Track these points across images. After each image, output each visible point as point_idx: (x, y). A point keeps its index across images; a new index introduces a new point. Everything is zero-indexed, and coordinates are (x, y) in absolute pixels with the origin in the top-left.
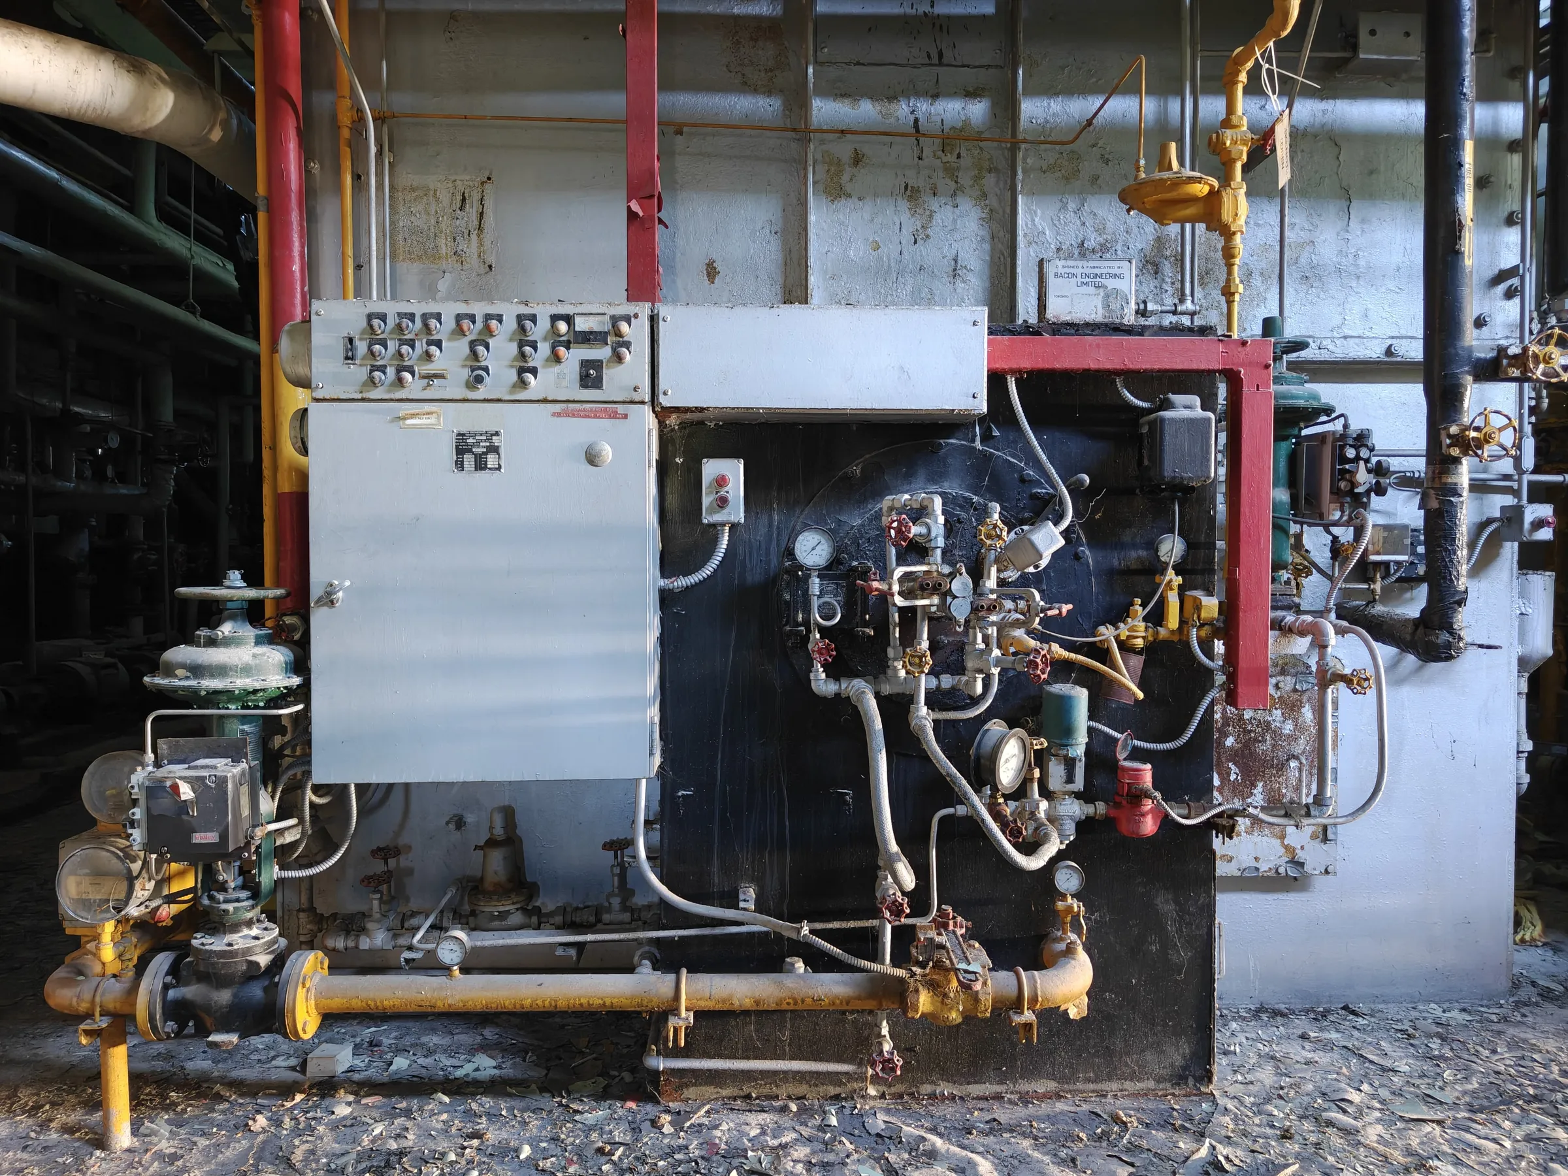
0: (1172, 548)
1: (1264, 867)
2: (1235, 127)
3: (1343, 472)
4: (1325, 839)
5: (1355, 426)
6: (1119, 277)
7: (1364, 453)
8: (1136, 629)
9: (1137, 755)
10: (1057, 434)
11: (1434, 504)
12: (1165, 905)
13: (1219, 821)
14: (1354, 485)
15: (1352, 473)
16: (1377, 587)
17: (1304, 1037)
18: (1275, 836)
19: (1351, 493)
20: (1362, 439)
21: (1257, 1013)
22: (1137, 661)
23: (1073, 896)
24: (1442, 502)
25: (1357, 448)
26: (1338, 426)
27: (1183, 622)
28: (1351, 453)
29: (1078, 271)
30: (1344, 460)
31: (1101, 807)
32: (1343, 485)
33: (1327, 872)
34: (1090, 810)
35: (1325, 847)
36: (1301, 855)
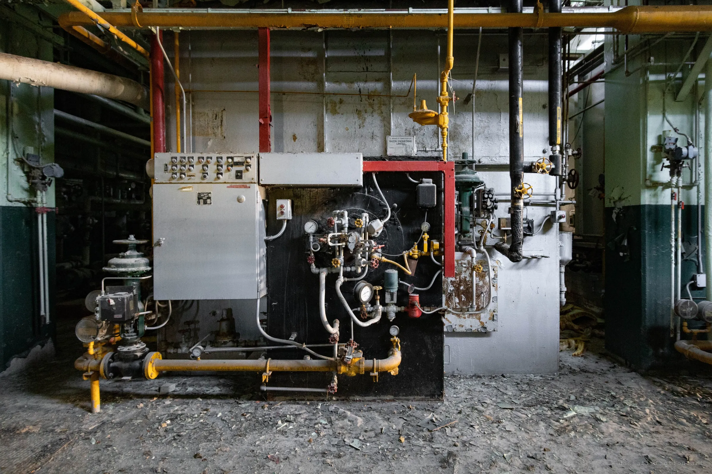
0: (426, 226)
1: (473, 329)
2: (444, 95)
3: (484, 202)
4: (493, 320)
5: (488, 187)
6: (410, 141)
7: (490, 196)
8: (415, 252)
9: (416, 292)
10: (391, 191)
11: (512, 212)
12: (427, 340)
13: (439, 313)
14: (487, 206)
15: (486, 202)
16: (505, 238)
17: (483, 384)
18: (477, 319)
19: (486, 208)
20: (490, 192)
21: (471, 377)
22: (414, 263)
23: (397, 336)
24: (514, 211)
25: (488, 194)
26: (483, 188)
27: (429, 250)
28: (486, 196)
29: (397, 140)
30: (484, 198)
31: (403, 308)
32: (484, 206)
33: (494, 330)
34: (399, 309)
35: (494, 322)
36: (486, 325)
